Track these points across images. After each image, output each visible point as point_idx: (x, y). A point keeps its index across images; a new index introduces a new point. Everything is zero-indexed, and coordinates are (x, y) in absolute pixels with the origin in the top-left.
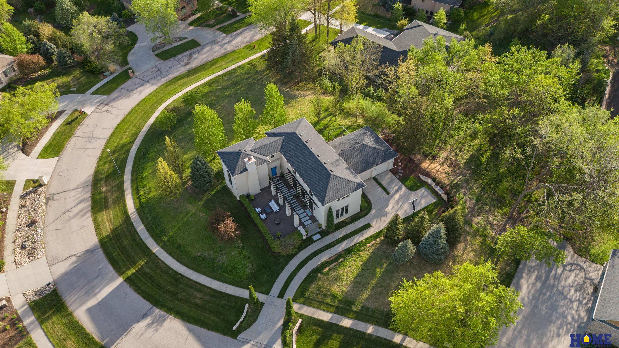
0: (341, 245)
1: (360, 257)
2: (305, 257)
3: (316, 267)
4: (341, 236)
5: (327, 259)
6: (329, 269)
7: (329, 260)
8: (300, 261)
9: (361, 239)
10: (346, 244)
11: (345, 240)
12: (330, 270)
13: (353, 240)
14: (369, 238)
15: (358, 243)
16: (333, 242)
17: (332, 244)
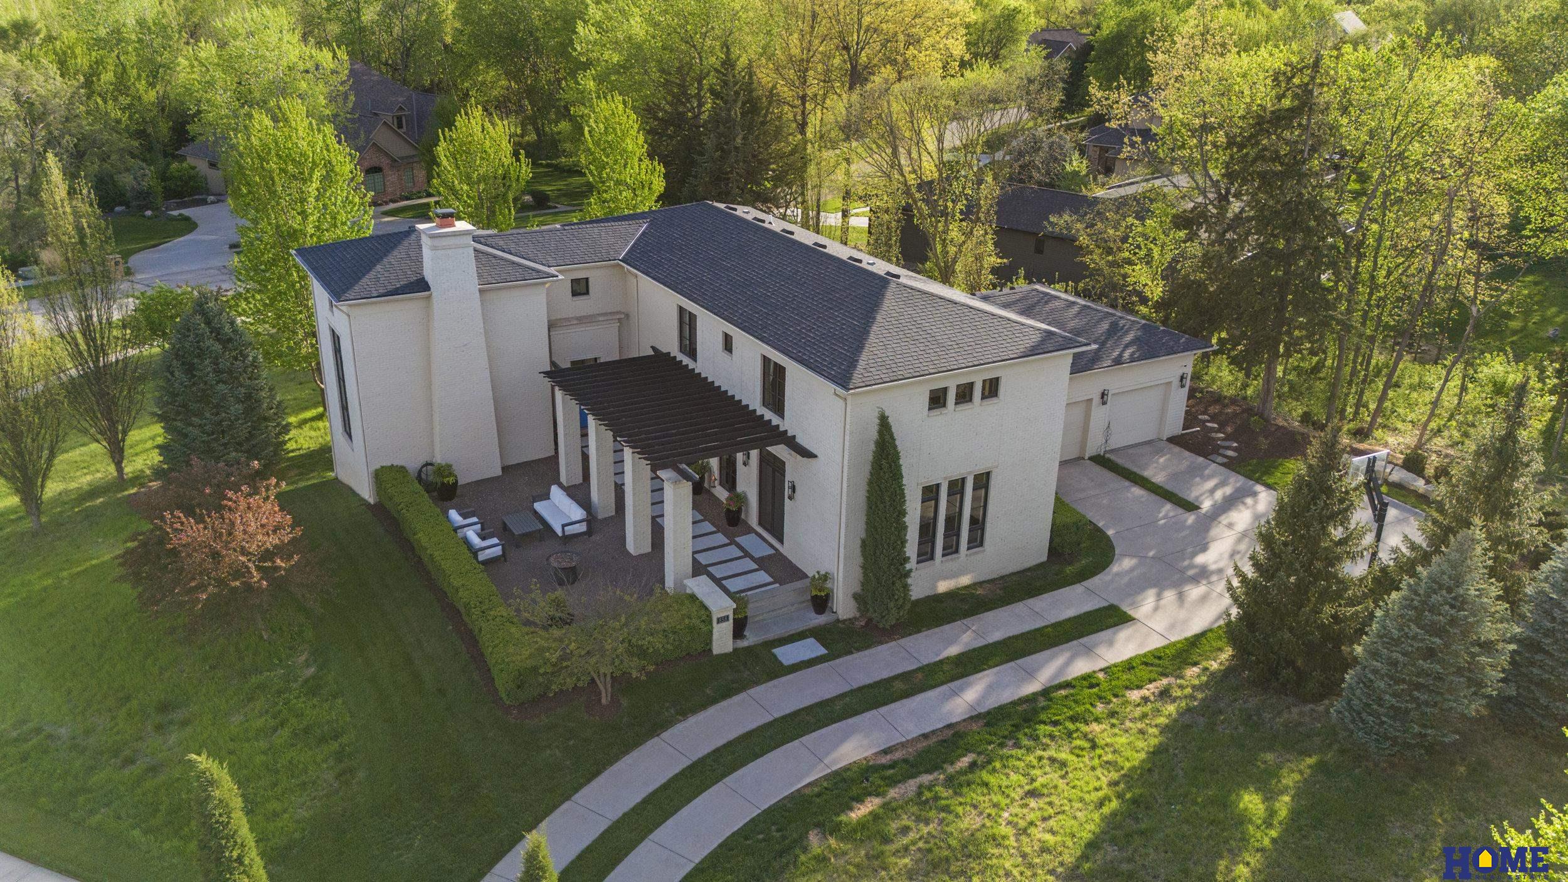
0: (955, 693)
1: (1094, 746)
2: (720, 742)
3: (791, 797)
4: (953, 650)
5: (868, 753)
6: (884, 806)
7: (885, 760)
8: (685, 763)
9: (1081, 667)
10: (990, 688)
11: (977, 670)
12: (889, 809)
13: (1031, 674)
14: (1129, 666)
15: (1067, 685)
16: (905, 676)
17: (899, 685)
